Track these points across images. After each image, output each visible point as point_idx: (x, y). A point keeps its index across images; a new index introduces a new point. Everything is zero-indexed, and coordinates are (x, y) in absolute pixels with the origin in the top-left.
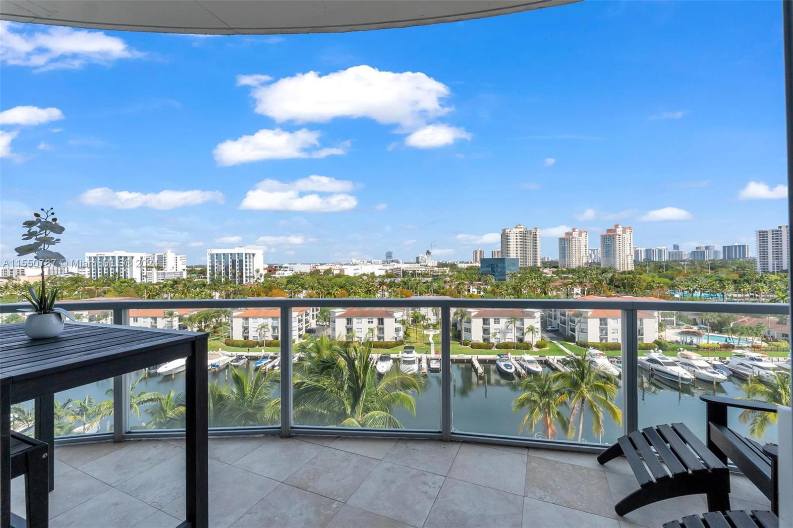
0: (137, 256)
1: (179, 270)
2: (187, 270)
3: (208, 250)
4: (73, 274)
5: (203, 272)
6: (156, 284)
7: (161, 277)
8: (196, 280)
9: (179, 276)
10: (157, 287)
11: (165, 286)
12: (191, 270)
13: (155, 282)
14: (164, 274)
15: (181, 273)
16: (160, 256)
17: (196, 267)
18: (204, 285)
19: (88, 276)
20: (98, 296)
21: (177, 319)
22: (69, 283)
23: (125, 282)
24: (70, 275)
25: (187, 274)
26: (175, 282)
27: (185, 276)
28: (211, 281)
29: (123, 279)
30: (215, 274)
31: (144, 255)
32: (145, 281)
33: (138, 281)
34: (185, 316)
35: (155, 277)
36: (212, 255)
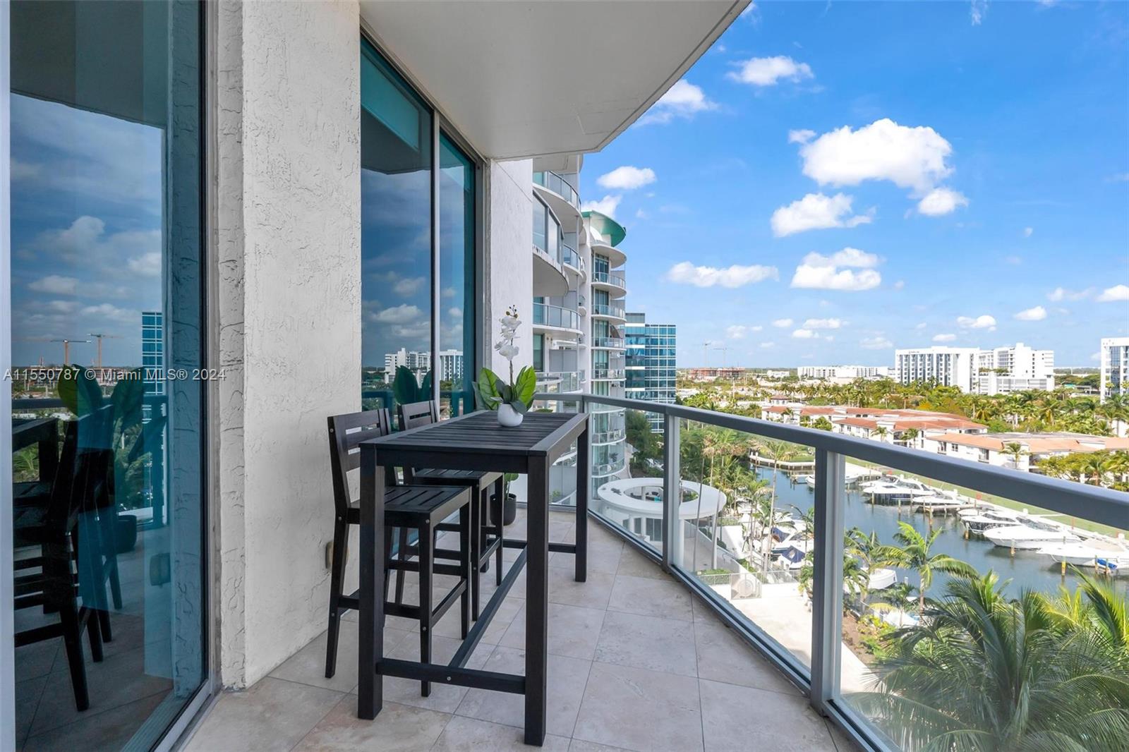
0: (965, 353)
1: (1040, 374)
2: (1056, 378)
3: (1104, 341)
4: (882, 377)
5: (1093, 382)
6: (994, 398)
7: (1004, 386)
8: (1074, 395)
9: (1037, 386)
10: (994, 401)
11: (1009, 400)
12: (1064, 379)
13: (992, 393)
14: (1009, 382)
15: (1043, 382)
16: (1003, 352)
17: (1077, 371)
18: (1092, 407)
19: (898, 381)
20: (907, 408)
21: (1026, 459)
22: (876, 387)
23: (946, 391)
24: (878, 378)
25: (1056, 384)
26: (1029, 397)
27: (1050, 386)
28: (1107, 399)
29: (943, 387)
30: (1121, 388)
31: (977, 352)
32: (976, 391)
33: (966, 390)
34: (1043, 457)
35: (993, 386)
36: (1114, 351)
